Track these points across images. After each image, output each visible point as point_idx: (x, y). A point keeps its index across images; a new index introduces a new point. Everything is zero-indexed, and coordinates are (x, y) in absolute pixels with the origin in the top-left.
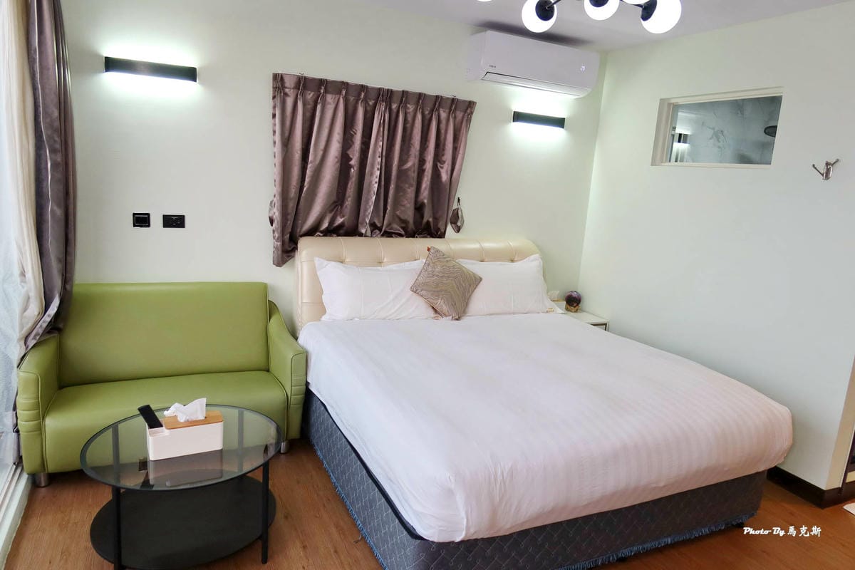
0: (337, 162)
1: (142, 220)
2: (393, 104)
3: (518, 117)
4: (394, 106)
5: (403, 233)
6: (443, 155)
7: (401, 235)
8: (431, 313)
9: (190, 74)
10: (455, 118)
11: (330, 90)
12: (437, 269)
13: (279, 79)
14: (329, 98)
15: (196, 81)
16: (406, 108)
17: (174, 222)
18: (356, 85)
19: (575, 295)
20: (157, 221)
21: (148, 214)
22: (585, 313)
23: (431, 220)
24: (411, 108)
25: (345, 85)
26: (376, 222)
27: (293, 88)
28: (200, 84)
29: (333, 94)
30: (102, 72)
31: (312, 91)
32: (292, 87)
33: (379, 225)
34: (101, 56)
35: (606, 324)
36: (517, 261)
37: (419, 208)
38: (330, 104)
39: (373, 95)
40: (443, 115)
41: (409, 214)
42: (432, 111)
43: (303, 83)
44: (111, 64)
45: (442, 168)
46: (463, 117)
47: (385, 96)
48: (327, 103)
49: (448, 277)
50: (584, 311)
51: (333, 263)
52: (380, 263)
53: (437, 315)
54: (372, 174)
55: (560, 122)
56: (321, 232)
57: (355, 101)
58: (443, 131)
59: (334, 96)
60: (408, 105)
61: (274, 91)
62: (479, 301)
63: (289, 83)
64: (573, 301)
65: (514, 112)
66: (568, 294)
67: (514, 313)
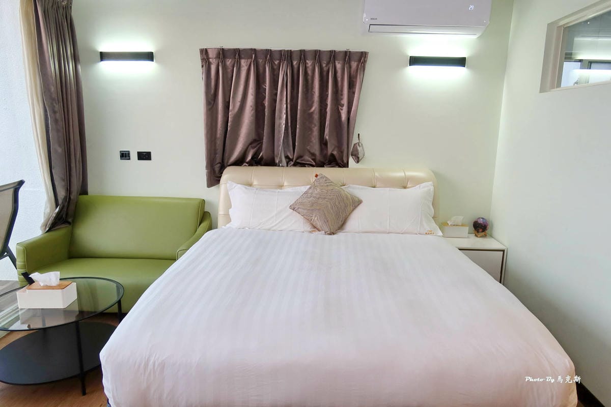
0: (252, 110)
1: (125, 155)
2: (293, 61)
3: (414, 61)
4: (295, 63)
5: (314, 164)
6: (342, 99)
7: (313, 166)
8: (308, 228)
9: (149, 56)
10: (350, 67)
11: (243, 56)
12: (316, 192)
13: (204, 52)
14: (243, 62)
15: (153, 61)
16: (305, 64)
17: (144, 156)
18: (262, 50)
19: (481, 221)
20: (134, 156)
21: (129, 151)
22: (493, 239)
23: (335, 153)
24: (309, 63)
25: (254, 51)
26: (289, 155)
27: (215, 58)
28: (156, 62)
29: (245, 59)
30: (99, 62)
31: (229, 59)
32: (214, 56)
33: (291, 157)
34: (97, 52)
35: (503, 251)
36: (409, 188)
37: (323, 143)
38: (244, 67)
39: (277, 56)
40: (339, 66)
41: (315, 148)
42: (328, 64)
43: (223, 54)
44: (103, 56)
45: (342, 110)
46: (358, 66)
47: (287, 56)
48: (242, 66)
49: (325, 198)
50: (493, 237)
51: (239, 185)
52: (281, 186)
53: (315, 229)
54: (280, 118)
55: (461, 62)
56: (247, 163)
57: (263, 63)
58: (339, 79)
59: (246, 60)
60: (307, 61)
61: (202, 62)
62: (357, 221)
63: (212, 55)
64: (478, 227)
65: (410, 57)
66: (474, 220)
67: (389, 233)
